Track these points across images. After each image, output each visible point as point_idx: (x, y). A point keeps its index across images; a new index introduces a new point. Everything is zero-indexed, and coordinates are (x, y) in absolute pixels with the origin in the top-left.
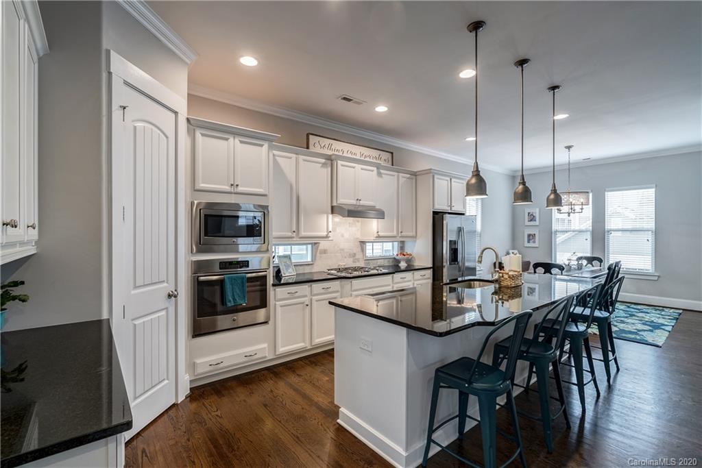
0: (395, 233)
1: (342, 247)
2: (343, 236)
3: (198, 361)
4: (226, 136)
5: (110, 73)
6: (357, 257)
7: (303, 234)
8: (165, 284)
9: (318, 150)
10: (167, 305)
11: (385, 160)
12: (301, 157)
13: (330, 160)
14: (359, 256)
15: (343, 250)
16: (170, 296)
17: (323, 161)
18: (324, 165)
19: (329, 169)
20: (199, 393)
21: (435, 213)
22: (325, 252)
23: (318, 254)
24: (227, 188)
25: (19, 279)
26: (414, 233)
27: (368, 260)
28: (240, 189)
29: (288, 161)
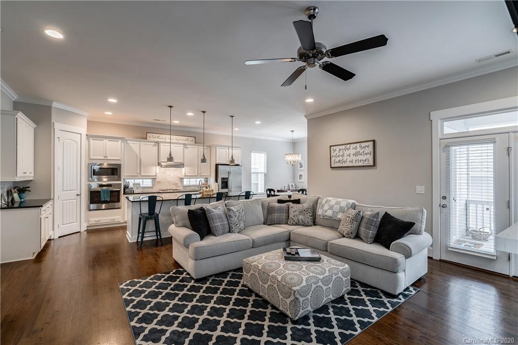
0: (196, 174)
1: (169, 180)
2: (170, 175)
3: (91, 219)
4: (102, 139)
5: (54, 129)
6: (178, 185)
7: (143, 174)
8: (76, 191)
9: (152, 139)
10: (76, 198)
11: (191, 141)
12: (142, 143)
13: (158, 143)
14: (180, 184)
15: (169, 182)
16: (77, 195)
17: (154, 144)
18: (154, 145)
19: (157, 147)
20: (90, 232)
21: (216, 164)
22: (159, 182)
23: (156, 183)
24: (103, 158)
25: (28, 186)
26: (209, 175)
27: (185, 187)
28: (108, 158)
29: (135, 145)
